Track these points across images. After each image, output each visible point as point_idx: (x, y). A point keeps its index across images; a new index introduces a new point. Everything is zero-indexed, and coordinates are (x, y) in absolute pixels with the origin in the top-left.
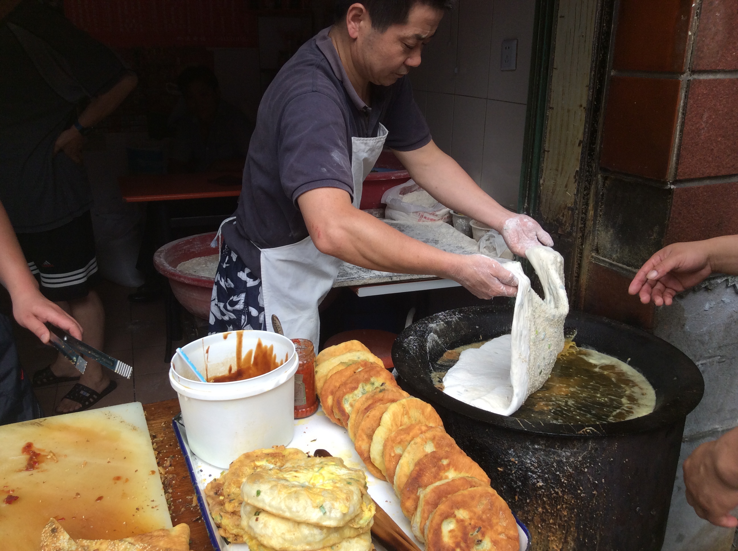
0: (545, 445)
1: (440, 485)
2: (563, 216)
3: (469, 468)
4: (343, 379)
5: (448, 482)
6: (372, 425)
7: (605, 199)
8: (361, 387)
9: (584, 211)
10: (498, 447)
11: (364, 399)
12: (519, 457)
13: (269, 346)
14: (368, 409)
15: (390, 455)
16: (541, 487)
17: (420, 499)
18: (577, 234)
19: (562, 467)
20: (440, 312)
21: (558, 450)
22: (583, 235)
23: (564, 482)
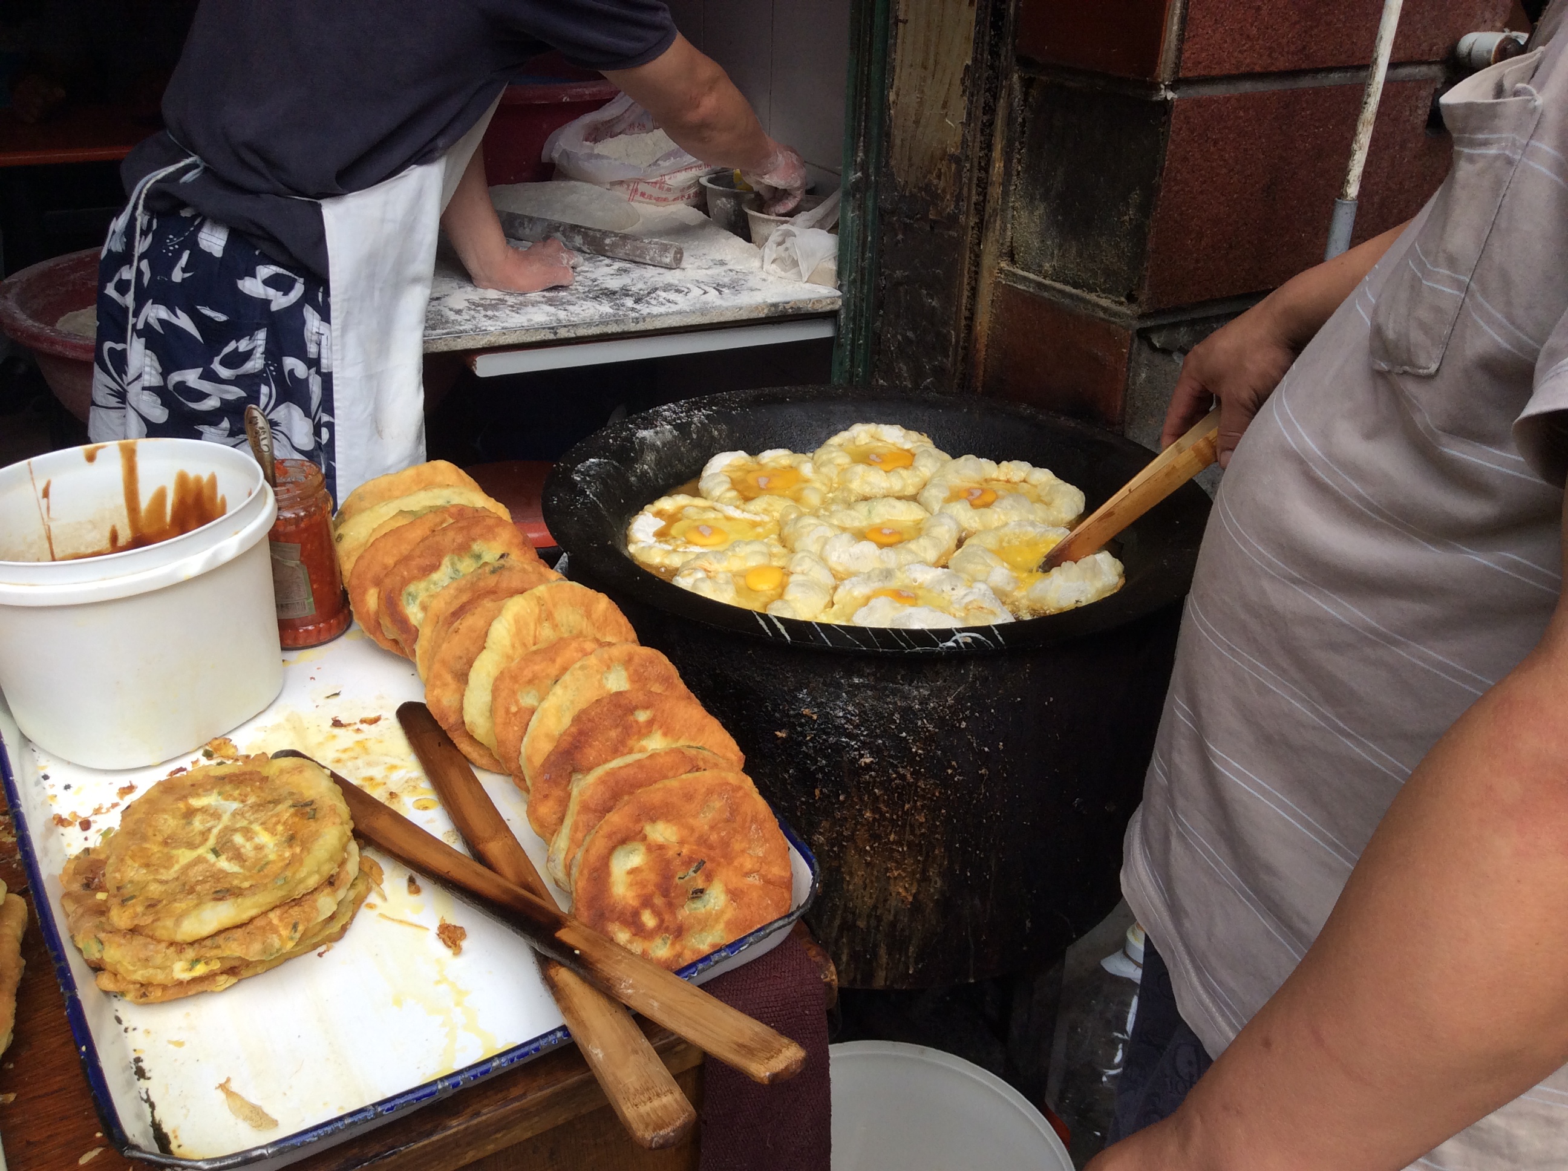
0: (874, 674)
1: (621, 768)
2: (939, 177)
3: (699, 730)
4: (405, 549)
5: (639, 760)
6: (467, 649)
7: (1027, 133)
8: (448, 564)
9: (983, 164)
10: (774, 686)
11: (452, 591)
12: (819, 705)
13: (205, 478)
14: (459, 613)
15: (507, 711)
16: (868, 767)
17: (572, 800)
18: (967, 217)
19: (912, 723)
20: (664, 405)
21: (902, 685)
22: (982, 221)
23: (916, 752)
